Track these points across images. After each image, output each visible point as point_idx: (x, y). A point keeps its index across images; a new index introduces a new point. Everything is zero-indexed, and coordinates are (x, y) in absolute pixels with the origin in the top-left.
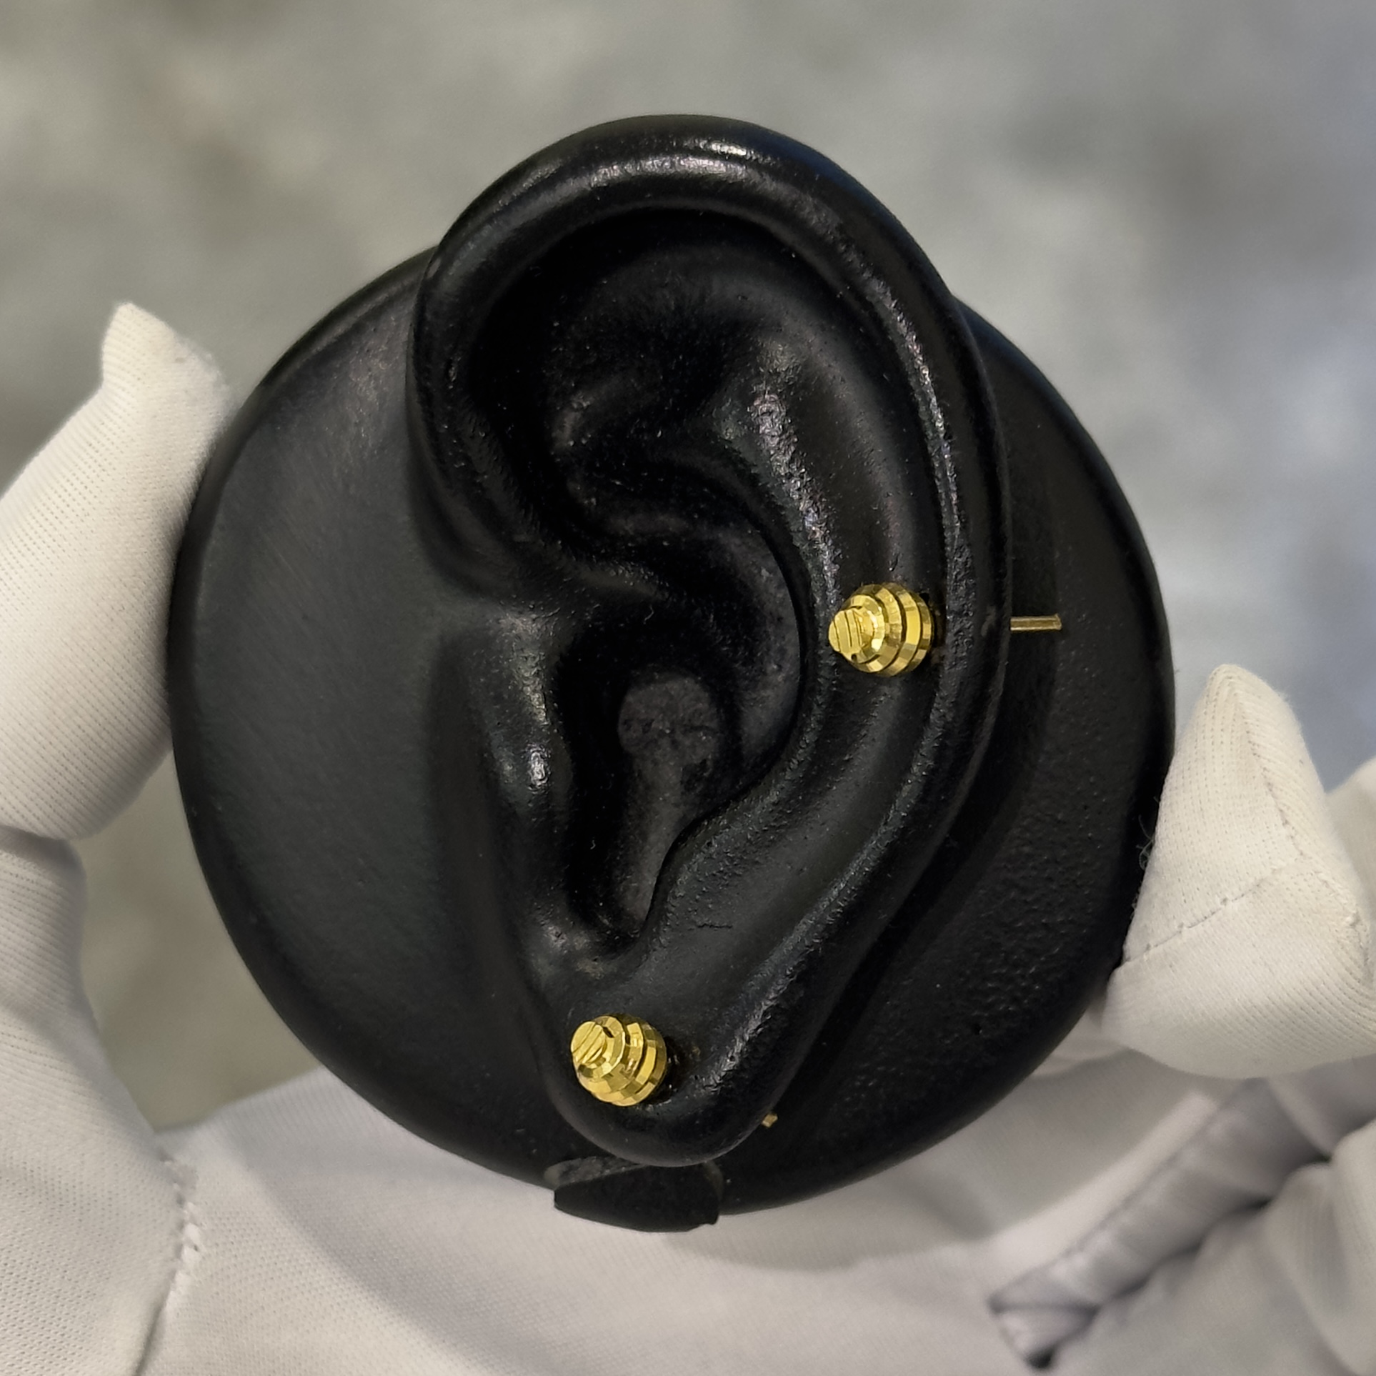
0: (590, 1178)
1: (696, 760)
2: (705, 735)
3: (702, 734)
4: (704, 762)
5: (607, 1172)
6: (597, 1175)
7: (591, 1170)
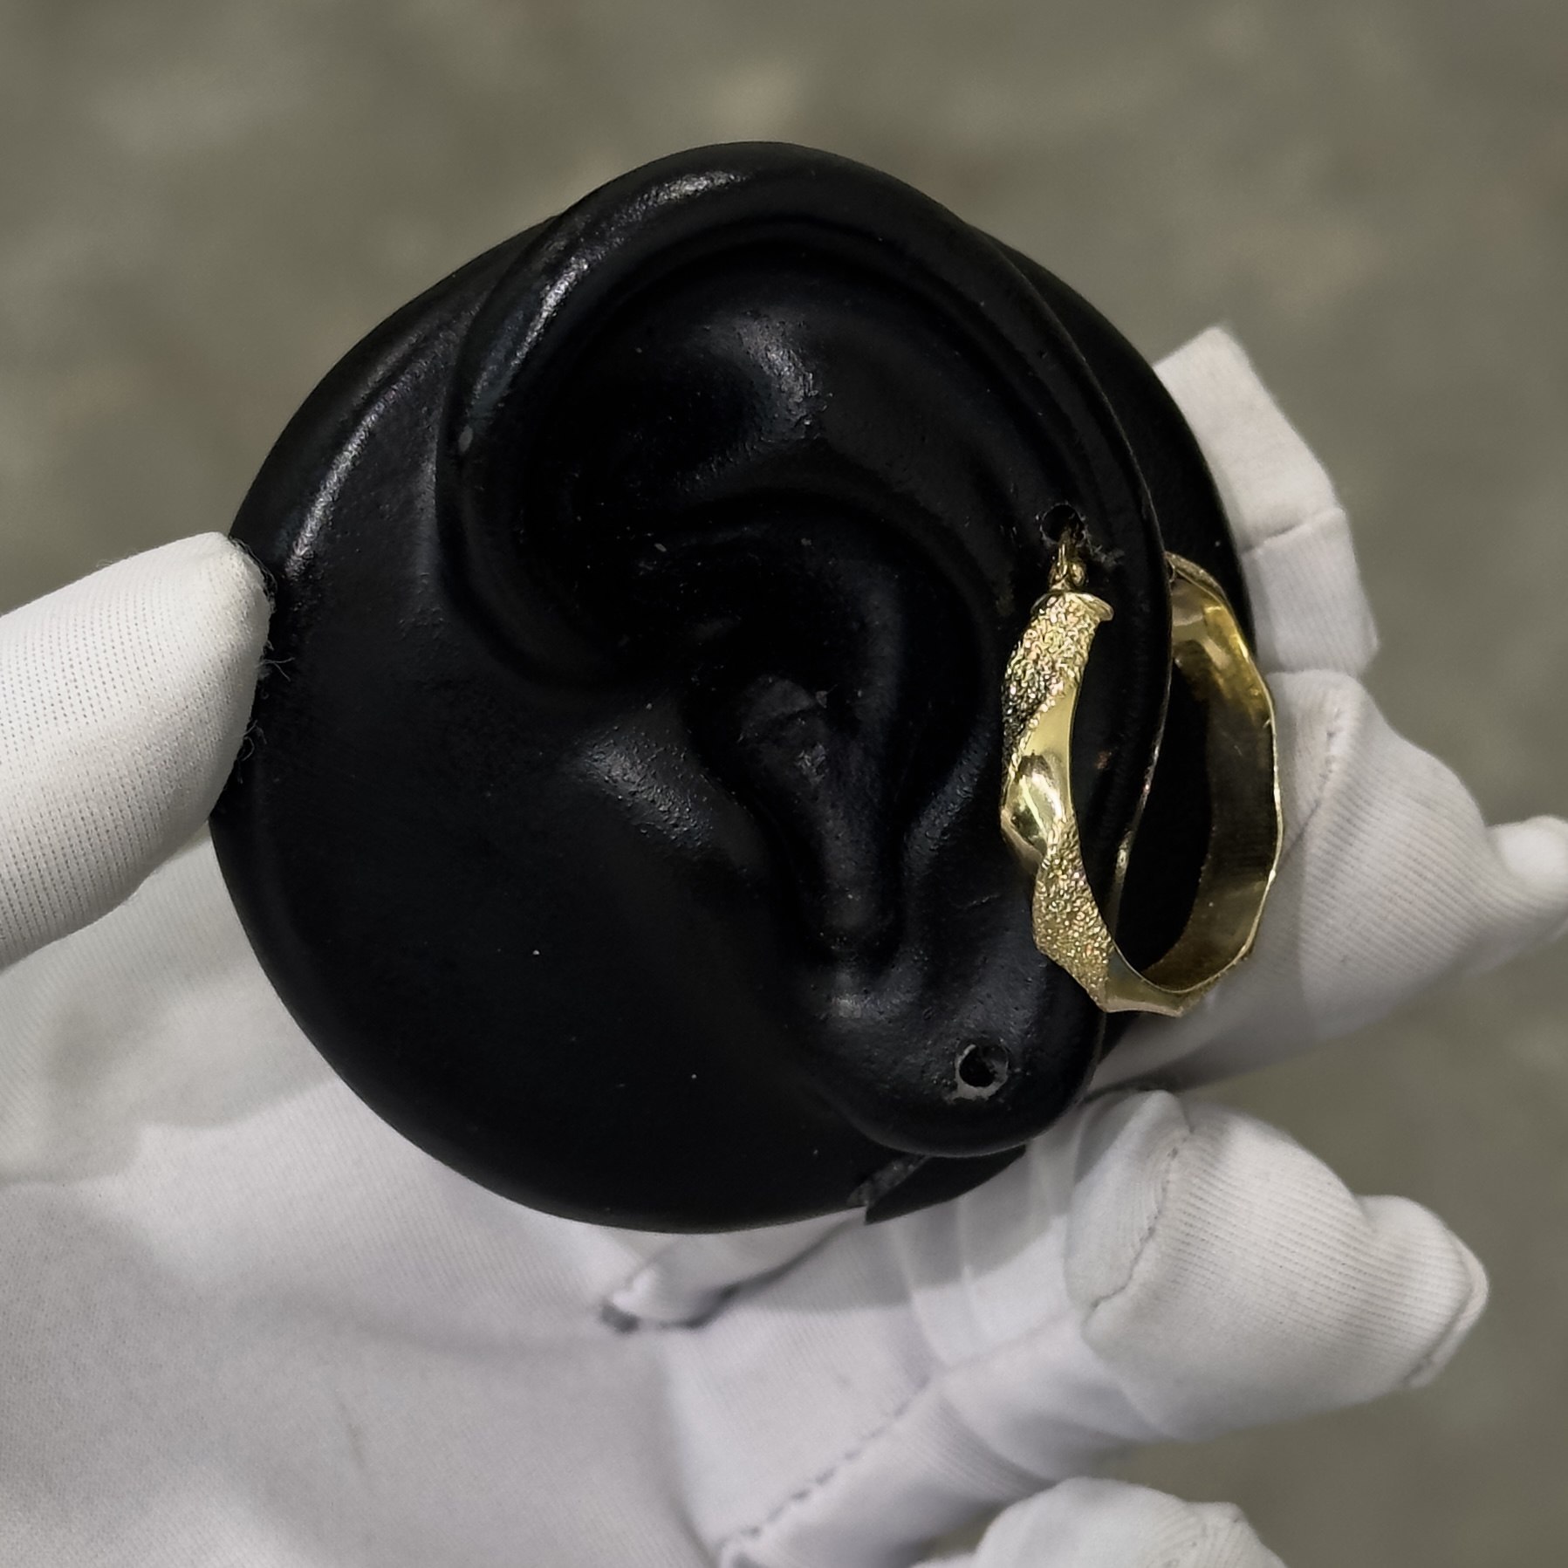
0: (897, 1183)
5: (911, 1168)
6: (904, 1177)
7: (895, 1172)
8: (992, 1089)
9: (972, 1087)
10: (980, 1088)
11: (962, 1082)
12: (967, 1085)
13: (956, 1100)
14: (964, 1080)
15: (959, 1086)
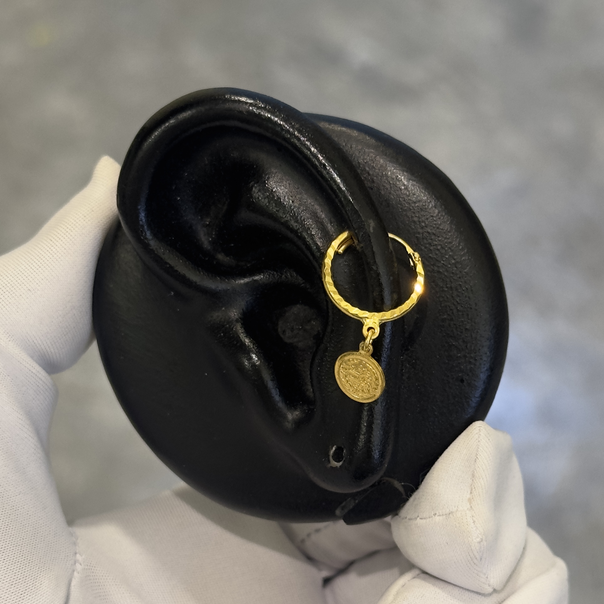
0: (351, 507)
1: (316, 333)
2: (314, 322)
3: (312, 322)
4: (318, 331)
5: (357, 501)
7: (351, 504)
8: (341, 463)
9: (336, 463)
10: (338, 463)
11: (332, 460)
12: (334, 462)
13: (330, 466)
14: (334, 460)
15: (331, 462)
